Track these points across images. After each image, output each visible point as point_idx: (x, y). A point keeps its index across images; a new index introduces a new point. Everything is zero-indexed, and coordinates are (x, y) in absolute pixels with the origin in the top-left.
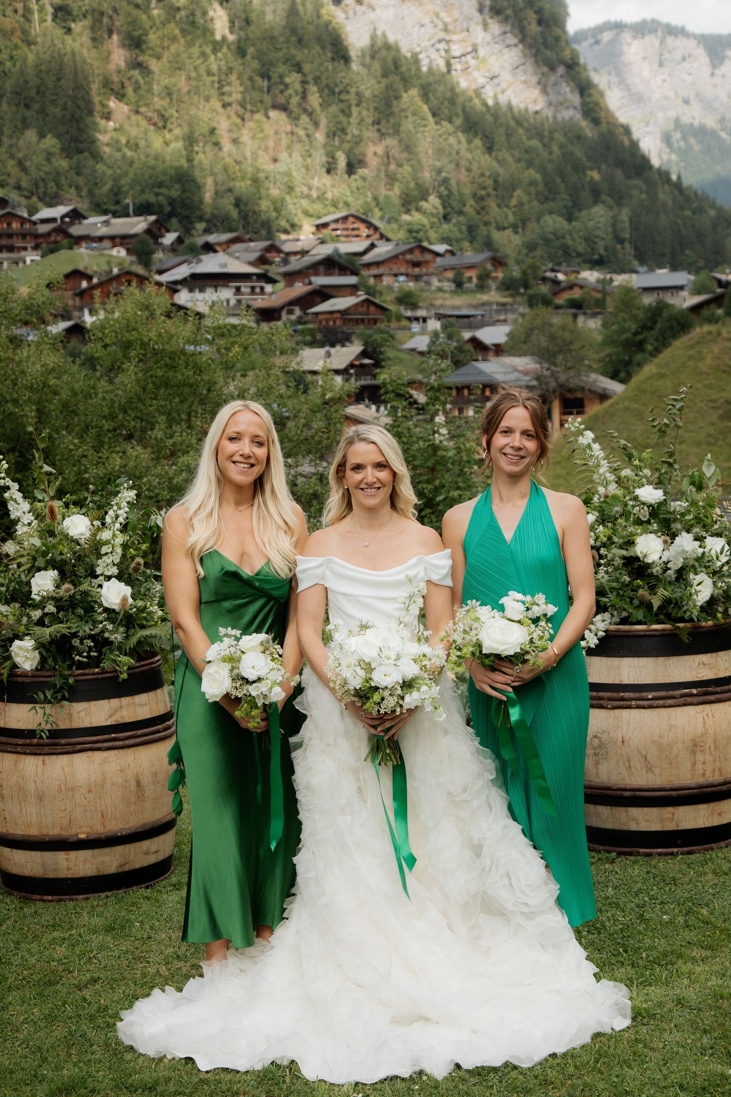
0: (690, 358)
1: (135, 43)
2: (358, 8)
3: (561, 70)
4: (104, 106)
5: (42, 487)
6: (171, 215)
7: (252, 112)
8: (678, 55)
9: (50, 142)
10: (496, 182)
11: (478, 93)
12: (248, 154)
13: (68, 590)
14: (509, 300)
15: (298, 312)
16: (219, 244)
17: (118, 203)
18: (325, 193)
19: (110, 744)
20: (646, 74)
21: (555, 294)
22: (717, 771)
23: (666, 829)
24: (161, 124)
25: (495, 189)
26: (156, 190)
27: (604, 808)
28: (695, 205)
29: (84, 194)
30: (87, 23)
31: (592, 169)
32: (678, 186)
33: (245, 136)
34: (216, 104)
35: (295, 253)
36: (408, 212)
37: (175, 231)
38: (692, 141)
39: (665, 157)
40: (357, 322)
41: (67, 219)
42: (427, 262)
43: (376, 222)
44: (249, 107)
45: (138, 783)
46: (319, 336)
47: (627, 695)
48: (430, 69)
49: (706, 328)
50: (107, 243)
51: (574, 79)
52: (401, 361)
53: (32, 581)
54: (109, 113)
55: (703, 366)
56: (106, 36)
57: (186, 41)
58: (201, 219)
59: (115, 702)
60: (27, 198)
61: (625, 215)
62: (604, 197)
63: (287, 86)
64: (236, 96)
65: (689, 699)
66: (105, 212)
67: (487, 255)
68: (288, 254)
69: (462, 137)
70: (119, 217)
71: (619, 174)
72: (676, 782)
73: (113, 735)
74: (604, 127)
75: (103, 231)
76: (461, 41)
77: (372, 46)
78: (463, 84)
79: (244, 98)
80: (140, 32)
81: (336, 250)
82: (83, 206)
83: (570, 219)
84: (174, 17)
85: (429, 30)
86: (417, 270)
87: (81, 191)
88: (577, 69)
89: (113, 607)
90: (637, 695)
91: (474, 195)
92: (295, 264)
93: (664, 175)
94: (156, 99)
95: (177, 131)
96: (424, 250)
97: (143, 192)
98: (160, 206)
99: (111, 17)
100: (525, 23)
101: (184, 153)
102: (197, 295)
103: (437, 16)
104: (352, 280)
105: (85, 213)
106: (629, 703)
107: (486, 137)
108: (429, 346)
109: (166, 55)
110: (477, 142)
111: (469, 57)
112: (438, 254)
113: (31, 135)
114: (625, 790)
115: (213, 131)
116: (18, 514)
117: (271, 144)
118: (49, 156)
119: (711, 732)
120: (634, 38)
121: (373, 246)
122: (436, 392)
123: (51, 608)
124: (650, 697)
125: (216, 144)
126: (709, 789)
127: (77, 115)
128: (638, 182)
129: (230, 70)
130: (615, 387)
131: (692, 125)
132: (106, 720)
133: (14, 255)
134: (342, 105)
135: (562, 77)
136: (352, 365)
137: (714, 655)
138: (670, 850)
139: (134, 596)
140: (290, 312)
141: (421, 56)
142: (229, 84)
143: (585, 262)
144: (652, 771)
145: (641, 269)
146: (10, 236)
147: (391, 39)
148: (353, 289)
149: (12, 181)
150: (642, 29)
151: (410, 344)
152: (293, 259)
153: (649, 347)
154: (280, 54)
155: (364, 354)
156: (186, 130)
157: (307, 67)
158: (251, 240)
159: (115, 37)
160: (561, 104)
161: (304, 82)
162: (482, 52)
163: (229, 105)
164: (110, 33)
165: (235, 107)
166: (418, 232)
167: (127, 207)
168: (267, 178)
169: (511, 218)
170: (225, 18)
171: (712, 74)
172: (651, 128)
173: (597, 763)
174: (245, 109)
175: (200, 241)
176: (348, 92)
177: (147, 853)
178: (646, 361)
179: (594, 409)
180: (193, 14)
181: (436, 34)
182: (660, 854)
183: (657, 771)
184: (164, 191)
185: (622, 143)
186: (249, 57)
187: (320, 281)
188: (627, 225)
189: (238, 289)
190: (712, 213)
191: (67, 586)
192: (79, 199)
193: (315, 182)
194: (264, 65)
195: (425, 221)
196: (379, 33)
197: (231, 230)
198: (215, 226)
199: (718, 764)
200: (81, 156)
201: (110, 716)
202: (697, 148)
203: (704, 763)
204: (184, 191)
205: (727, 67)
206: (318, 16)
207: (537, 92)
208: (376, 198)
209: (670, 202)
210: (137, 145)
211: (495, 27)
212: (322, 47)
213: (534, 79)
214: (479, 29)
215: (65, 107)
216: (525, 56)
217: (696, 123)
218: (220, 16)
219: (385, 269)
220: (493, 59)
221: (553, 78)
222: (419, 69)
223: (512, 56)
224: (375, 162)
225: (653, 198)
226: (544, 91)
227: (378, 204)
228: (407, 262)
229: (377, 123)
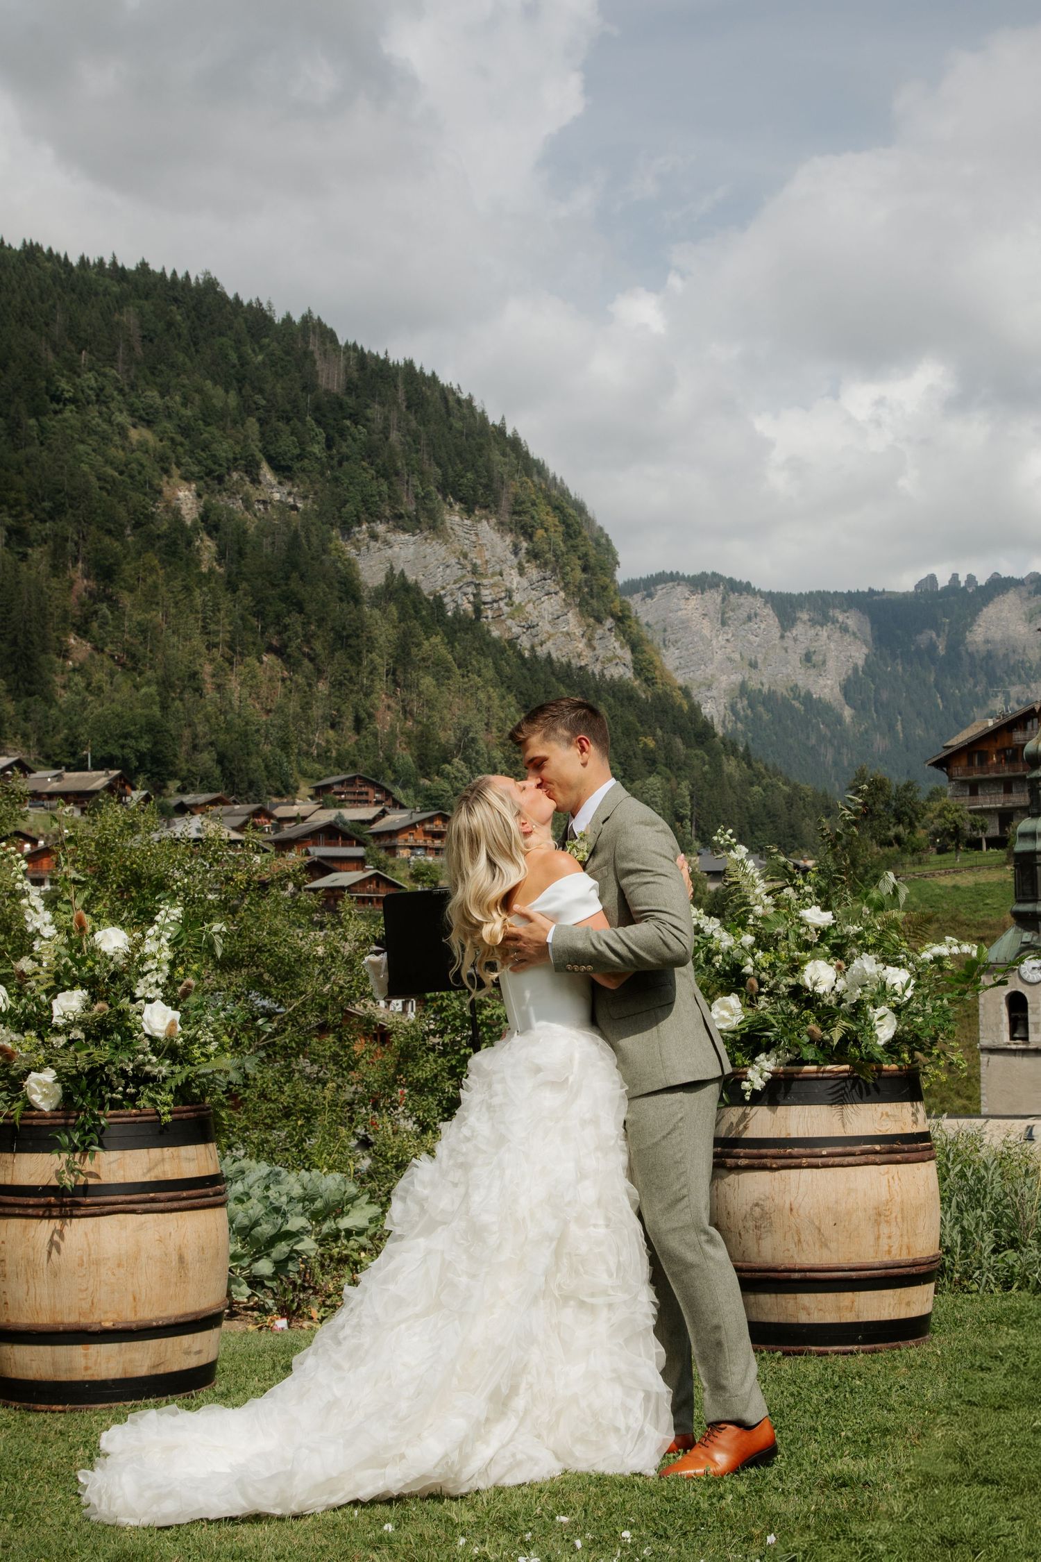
1: (105, 572)
2: (372, 544)
3: (609, 622)
4: (61, 642)
5: (66, 897)
6: (137, 771)
7: (241, 654)
8: (742, 613)
11: (512, 643)
12: (236, 703)
13: (100, 1011)
16: (196, 806)
17: (74, 754)
18: (329, 750)
19: (148, 1206)
20: (706, 632)
22: (904, 1248)
23: (843, 1321)
24: (130, 664)
26: (122, 741)
27: (767, 1296)
28: (767, 781)
29: (32, 743)
30: (47, 548)
31: (645, 735)
32: (746, 758)
33: (234, 684)
34: (198, 642)
35: (290, 819)
36: (427, 776)
37: (143, 789)
38: (761, 709)
39: (729, 726)
41: (9, 772)
43: (386, 785)
44: (238, 649)
45: (181, 1259)
47: (796, 1151)
48: (456, 613)
50: (58, 801)
51: (624, 633)
53: (54, 1003)
54: (67, 651)
56: (69, 564)
57: (167, 574)
58: (173, 775)
59: (155, 1153)
61: (684, 788)
62: (661, 767)
63: (285, 627)
64: (223, 636)
65: (872, 1158)
66: (56, 766)
68: (281, 820)
69: (493, 692)
70: (75, 770)
71: (678, 742)
72: (856, 1261)
73: (152, 1195)
74: (659, 689)
75: (55, 786)
76: (493, 585)
77: (387, 586)
78: (495, 633)
79: (233, 639)
80: (112, 561)
81: (340, 816)
82: (30, 757)
84: (153, 545)
85: (456, 571)
86: (438, 843)
87: (28, 739)
88: (628, 622)
89: (157, 1034)
90: (808, 1151)
92: (288, 831)
93: (729, 744)
94: (127, 636)
95: (149, 674)
97: (106, 742)
98: (125, 760)
99: (76, 544)
100: (568, 569)
101: (158, 698)
103: (465, 556)
104: (359, 851)
105: (32, 766)
106: (797, 1161)
107: (521, 693)
109: (141, 588)
110: (510, 698)
111: (502, 604)
114: (794, 1271)
115: (194, 675)
116: (38, 925)
117: (264, 692)
119: (898, 1199)
120: (693, 592)
121: (383, 813)
123: (78, 1034)
124: (824, 1153)
125: (198, 690)
126: (896, 1271)
127: (29, 652)
128: (699, 752)
129: (216, 608)
131: (760, 691)
132: (144, 1174)
134: (350, 650)
135: (610, 630)
137: (899, 1104)
138: (849, 1348)
139: (184, 1022)
141: (446, 600)
142: (217, 623)
144: (826, 1245)
147: (411, 578)
148: (360, 862)
150: (702, 583)
152: (286, 825)
154: (279, 591)
156: (160, 672)
157: (310, 607)
158: (235, 803)
159: (80, 565)
160: (610, 660)
161: (305, 624)
162: (517, 598)
163: (216, 645)
164: (76, 560)
165: (223, 649)
166: (437, 798)
167: (85, 759)
168: (258, 731)
170: (214, 549)
171: (782, 637)
172: (714, 693)
173: (759, 1238)
174: (234, 651)
175: (174, 801)
176: (358, 637)
177: (187, 1353)
180: (175, 543)
181: (464, 576)
182: (837, 1353)
183: (833, 1245)
184: (132, 742)
185: (680, 707)
186: (240, 593)
187: (320, 851)
188: (688, 799)
190: (787, 791)
191: (100, 1005)
192: (24, 749)
193: (318, 738)
194: (258, 602)
195: (448, 786)
196: (396, 572)
197: (211, 790)
198: (192, 784)
199: (906, 1239)
200: (31, 700)
201: (149, 1170)
202: (766, 717)
203: (890, 1237)
204: (155, 744)
205: (798, 630)
206: (325, 551)
207: (581, 645)
208: (389, 759)
209: (737, 776)
210: (100, 688)
211: (533, 572)
212: (330, 585)
213: (578, 632)
214: (514, 572)
215: (14, 642)
216: (568, 605)
217: (765, 689)
218: (207, 547)
219: (400, 841)
220: (530, 607)
221: (600, 632)
222: (444, 614)
223: (553, 605)
224: (389, 717)
225: (717, 769)
226: (590, 645)
227: (391, 765)
228: (426, 833)
229: (392, 672)
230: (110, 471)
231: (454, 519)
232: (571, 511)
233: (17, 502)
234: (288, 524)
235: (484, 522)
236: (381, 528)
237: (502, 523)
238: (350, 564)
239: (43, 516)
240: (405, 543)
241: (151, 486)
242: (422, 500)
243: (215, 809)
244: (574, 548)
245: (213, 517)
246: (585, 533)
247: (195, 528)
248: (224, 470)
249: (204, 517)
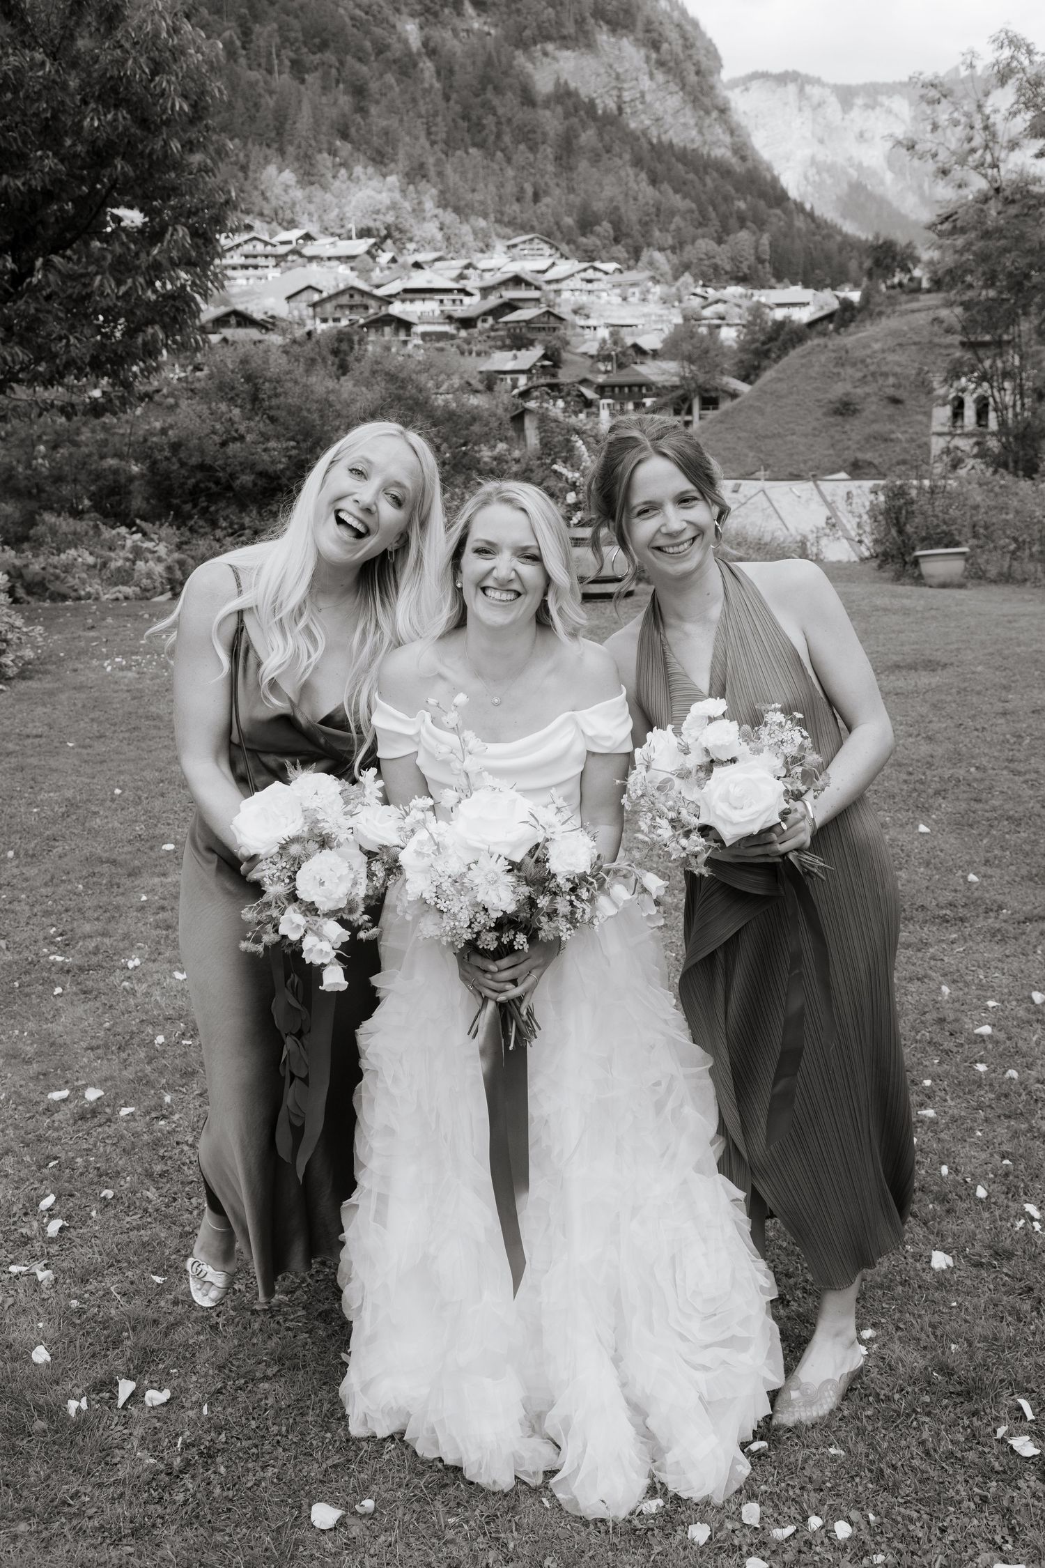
0: (803, 365)
1: (359, 91)
2: (545, 60)
3: (715, 114)
4: (331, 144)
6: (386, 238)
7: (455, 149)
8: (814, 102)
9: (288, 176)
10: (658, 210)
11: (644, 133)
12: (451, 185)
14: (665, 312)
15: (490, 320)
16: (426, 262)
17: (343, 226)
18: (515, 219)
21: (703, 308)
24: (378, 159)
25: (657, 216)
26: (375, 216)
28: (825, 232)
29: (315, 219)
30: (317, 74)
31: (739, 199)
32: (811, 216)
33: (449, 170)
34: (423, 140)
35: (490, 270)
36: (584, 235)
37: (390, 252)
38: (825, 175)
39: (802, 189)
40: (540, 329)
41: (301, 241)
42: (599, 280)
43: (556, 243)
44: (452, 145)
46: (508, 342)
48: (605, 112)
49: (816, 341)
50: (334, 263)
51: (725, 122)
52: (573, 363)
54: (335, 151)
55: (813, 372)
56: (334, 85)
57: (401, 89)
58: (411, 240)
60: (269, 223)
61: (765, 239)
62: (749, 224)
63: (484, 127)
64: (442, 136)
66: (332, 235)
67: (648, 273)
68: (483, 271)
69: (631, 171)
70: (344, 239)
71: (762, 203)
74: (749, 164)
75: (332, 252)
76: (631, 88)
77: (556, 92)
78: (633, 125)
79: (448, 137)
80: (362, 81)
81: (523, 269)
82: (313, 229)
83: (720, 241)
84: (390, 68)
85: (605, 79)
86: (590, 286)
87: (313, 216)
88: (728, 114)
91: (640, 221)
92: (490, 279)
93: (800, 207)
94: (375, 138)
96: (595, 269)
97: (363, 218)
98: (378, 230)
99: (338, 70)
100: (685, 73)
102: (408, 307)
103: (611, 66)
104: (535, 294)
105: (316, 236)
107: (651, 171)
108: (599, 351)
109: (384, 102)
110: (643, 176)
111: (637, 102)
112: (606, 273)
113: (272, 170)
115: (422, 165)
117: (470, 176)
118: (286, 188)
120: (778, 86)
121: (554, 264)
122: (602, 390)
127: (309, 153)
128: (778, 212)
129: (436, 114)
130: (744, 388)
131: (825, 162)
133: (259, 272)
134: (530, 142)
135: (715, 120)
136: (534, 365)
140: (484, 321)
141: (598, 101)
142: (436, 125)
143: (731, 279)
145: (778, 285)
146: (255, 257)
147: (572, 85)
148: (536, 302)
149: (256, 209)
150: (784, 79)
151: (582, 349)
152: (487, 275)
153: (773, 355)
154: (479, 99)
155: (545, 357)
157: (500, 111)
158: (452, 259)
159: (341, 86)
160: (715, 143)
161: (499, 123)
162: (648, 98)
163: (436, 143)
164: (338, 82)
165: (441, 144)
166: (592, 251)
167: (350, 231)
168: (466, 205)
169: (670, 241)
170: (433, 69)
171: (843, 118)
172: (790, 165)
174: (449, 146)
175: (411, 259)
176: (535, 132)
178: (770, 367)
179: (726, 405)
180: (406, 65)
181: (610, 82)
184: (381, 217)
185: (765, 179)
186: (452, 102)
187: (510, 294)
188: (767, 248)
189: (441, 301)
190: (839, 238)
192: (311, 224)
194: (465, 109)
195: (598, 243)
196: (562, 81)
197: (436, 250)
198: (423, 246)
200: (313, 188)
202: (829, 181)
204: (397, 217)
205: (855, 113)
206: (511, 67)
207: (694, 133)
208: (557, 223)
209: (804, 229)
210: (358, 178)
211: (660, 77)
212: (514, 94)
213: (692, 122)
214: (646, 78)
215: (299, 147)
216: (685, 101)
217: (829, 161)
218: (427, 66)
219: (563, 285)
220: (657, 105)
221: (707, 122)
222: (595, 112)
223: (674, 101)
224: (557, 192)
225: (790, 225)
226: (701, 132)
227: (559, 227)
228: (583, 280)
229: (558, 158)
230: (358, 12)
231: (603, 37)
232: (689, 28)
233: (296, 40)
234: (484, 47)
235: (625, 40)
236: (550, 47)
237: (637, 40)
238: (529, 76)
239: (315, 49)
240: (567, 59)
241: (388, 22)
242: (580, 22)
243: (438, 264)
244: (690, 57)
245: (432, 44)
246: (698, 44)
247: (419, 54)
248: (437, 8)
249: (425, 44)
